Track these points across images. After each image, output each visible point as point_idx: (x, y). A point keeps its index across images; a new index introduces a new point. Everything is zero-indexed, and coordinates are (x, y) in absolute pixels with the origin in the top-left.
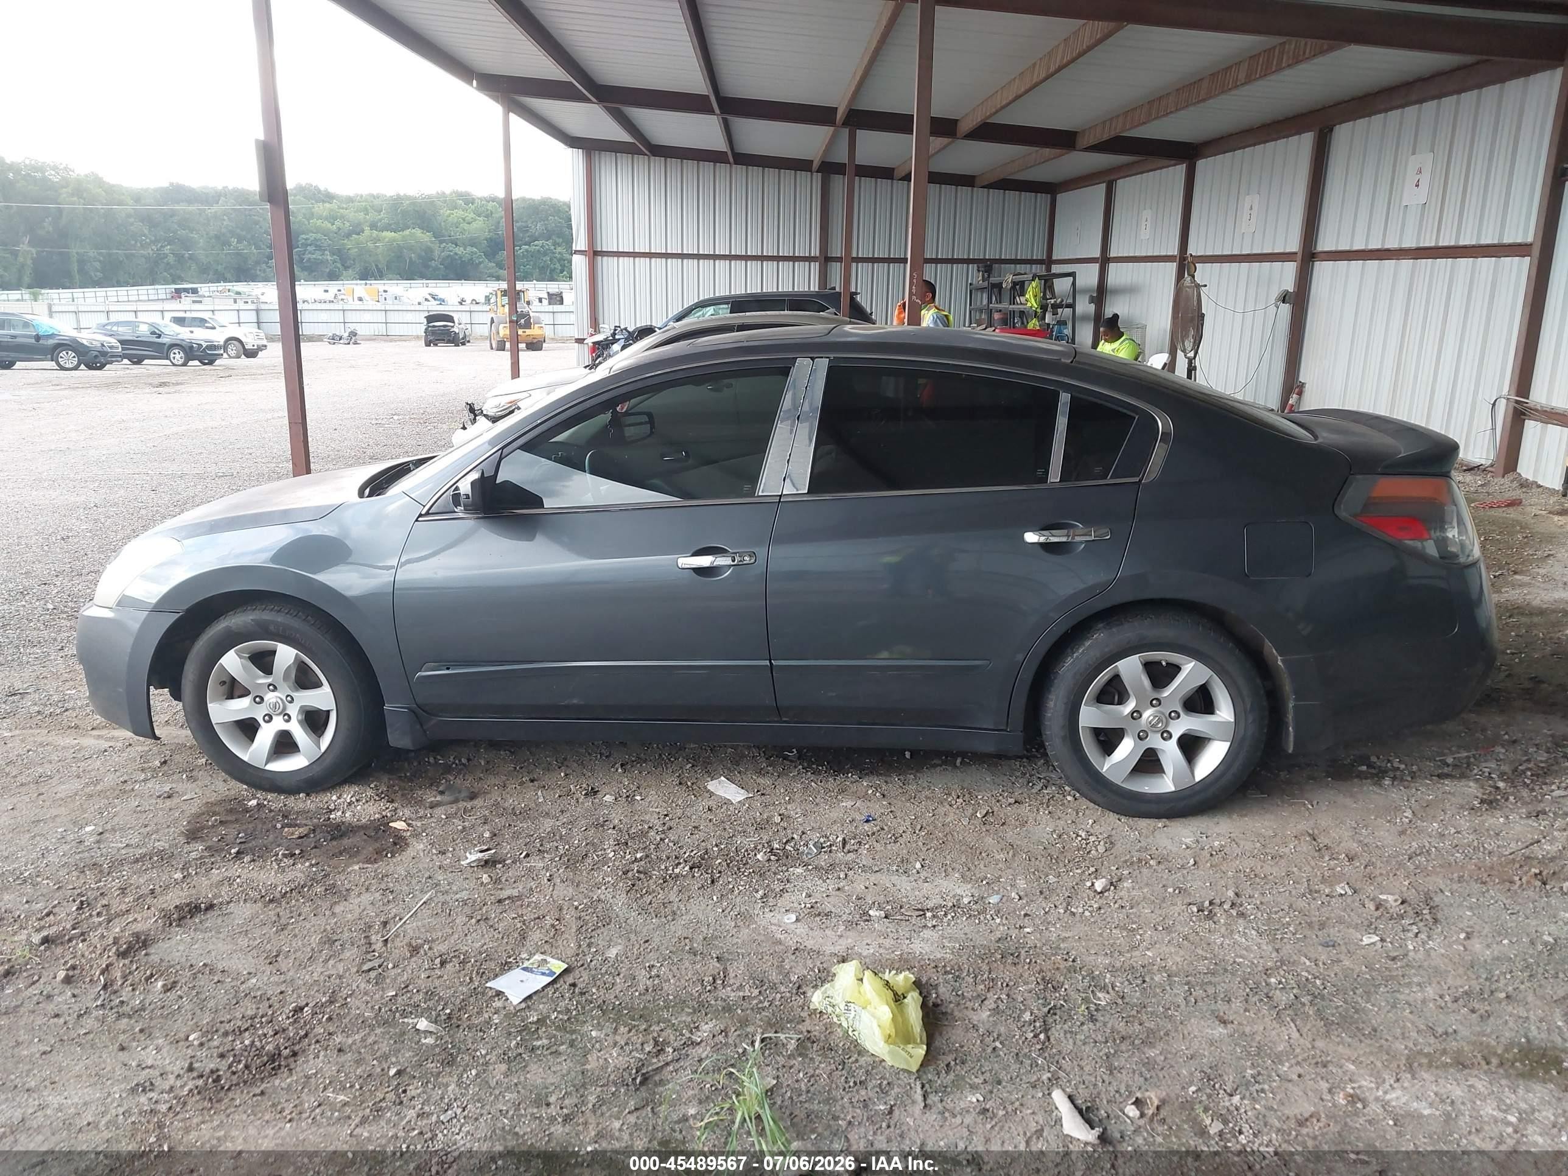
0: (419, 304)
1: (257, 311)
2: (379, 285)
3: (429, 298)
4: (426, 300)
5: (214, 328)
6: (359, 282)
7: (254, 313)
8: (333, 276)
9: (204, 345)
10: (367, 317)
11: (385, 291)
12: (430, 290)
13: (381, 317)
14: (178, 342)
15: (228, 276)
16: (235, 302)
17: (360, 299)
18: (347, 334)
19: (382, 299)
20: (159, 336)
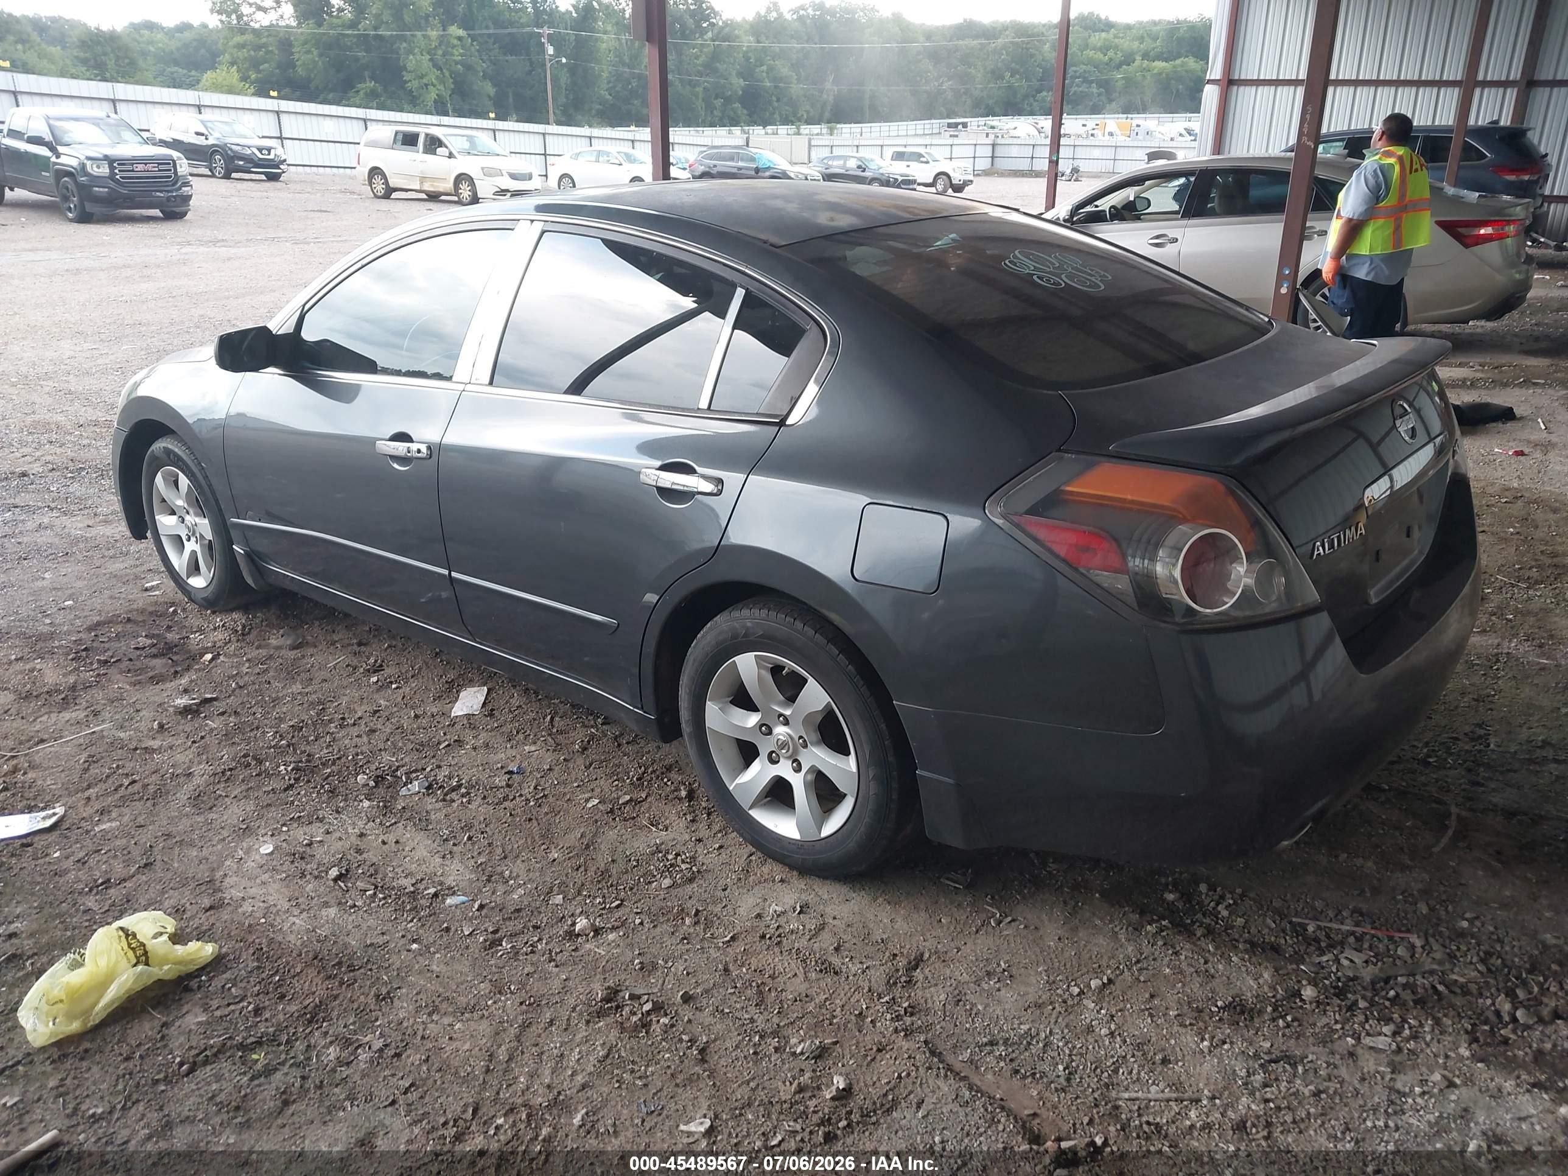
0: (1172, 139)
1: (994, 145)
2: (1137, 119)
3: (1184, 132)
4: (1181, 135)
5: (927, 162)
6: (1121, 116)
7: (990, 148)
8: (1095, 110)
9: (900, 179)
10: (1096, 153)
11: (1138, 126)
12: (1188, 125)
13: (1109, 153)
14: (876, 176)
15: (997, 110)
16: (987, 136)
17: (1111, 134)
18: (1069, 171)
19: (1133, 134)
20: (864, 171)
